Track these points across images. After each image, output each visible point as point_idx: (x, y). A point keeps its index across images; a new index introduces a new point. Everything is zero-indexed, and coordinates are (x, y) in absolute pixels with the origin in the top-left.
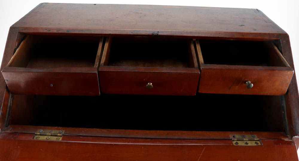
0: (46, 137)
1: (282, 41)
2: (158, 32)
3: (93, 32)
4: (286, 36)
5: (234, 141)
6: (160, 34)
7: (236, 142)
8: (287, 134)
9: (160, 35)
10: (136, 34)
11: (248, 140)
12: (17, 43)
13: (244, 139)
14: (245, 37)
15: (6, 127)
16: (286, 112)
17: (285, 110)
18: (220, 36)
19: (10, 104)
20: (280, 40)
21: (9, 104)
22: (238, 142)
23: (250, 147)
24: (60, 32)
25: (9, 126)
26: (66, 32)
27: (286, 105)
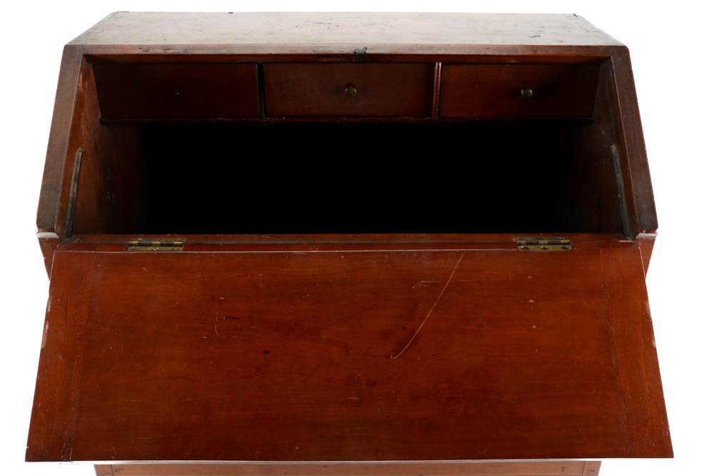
0: (151, 248)
1: (614, 60)
2: (366, 48)
3: (236, 52)
4: (623, 52)
5: (520, 244)
6: (368, 52)
7: (525, 248)
8: (625, 236)
9: (369, 54)
10: (322, 53)
11: (548, 244)
12: (81, 76)
13: (541, 242)
14: (539, 53)
15: (68, 237)
16: (624, 196)
17: (623, 192)
18: (488, 54)
19: (74, 195)
20: (610, 57)
21: (71, 195)
22: (528, 246)
23: (551, 253)
24: (170, 52)
25: (73, 236)
26: (181, 52)
27: (624, 182)
